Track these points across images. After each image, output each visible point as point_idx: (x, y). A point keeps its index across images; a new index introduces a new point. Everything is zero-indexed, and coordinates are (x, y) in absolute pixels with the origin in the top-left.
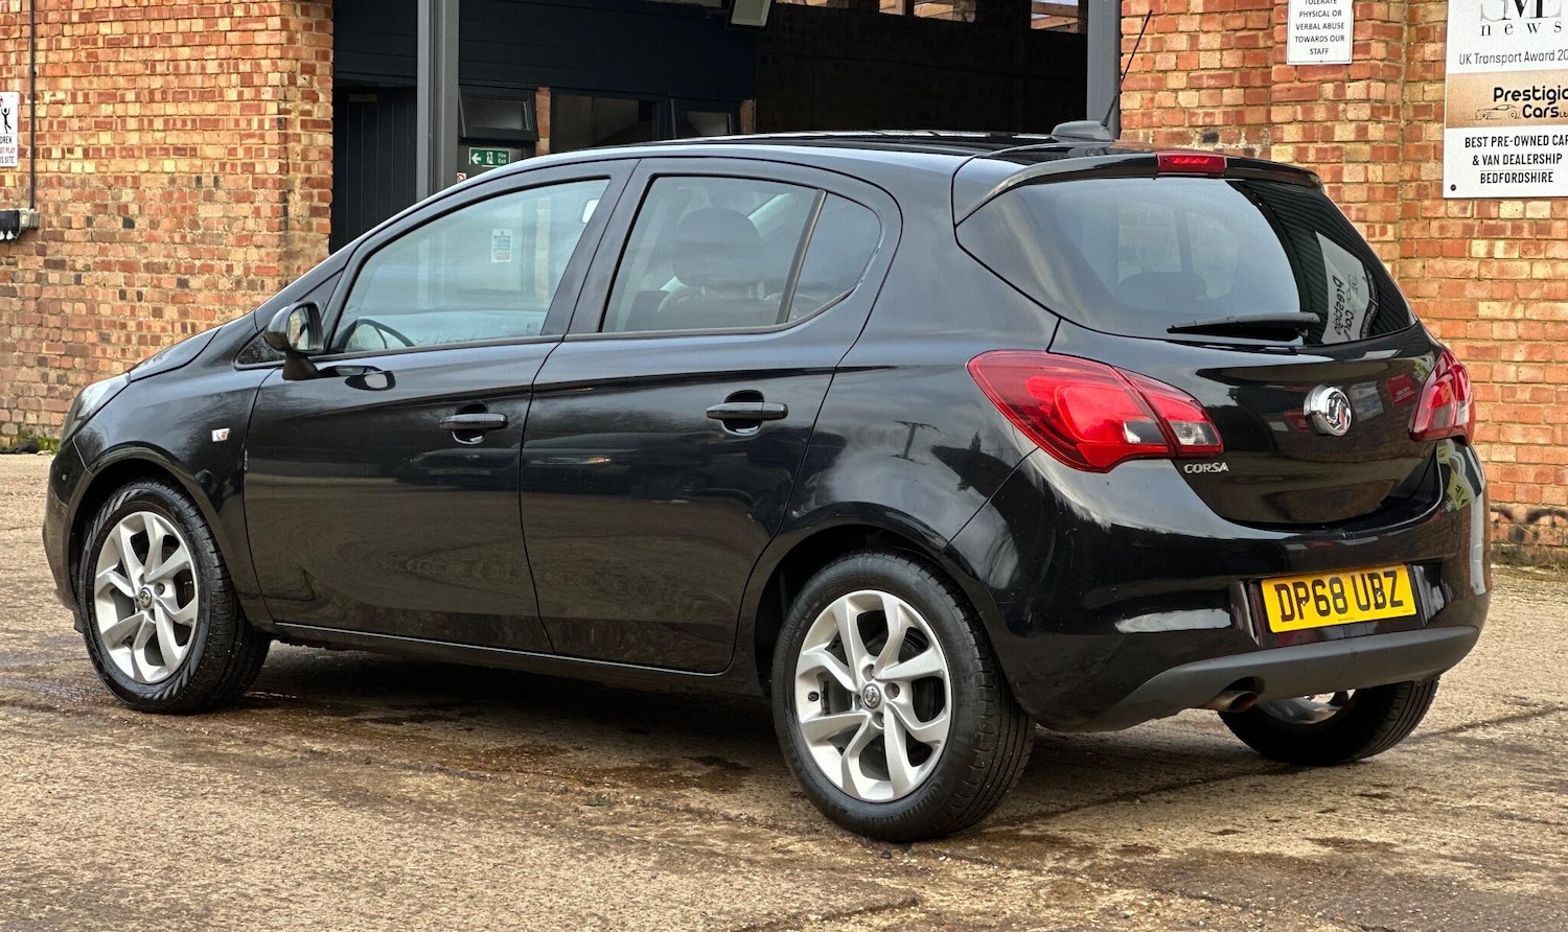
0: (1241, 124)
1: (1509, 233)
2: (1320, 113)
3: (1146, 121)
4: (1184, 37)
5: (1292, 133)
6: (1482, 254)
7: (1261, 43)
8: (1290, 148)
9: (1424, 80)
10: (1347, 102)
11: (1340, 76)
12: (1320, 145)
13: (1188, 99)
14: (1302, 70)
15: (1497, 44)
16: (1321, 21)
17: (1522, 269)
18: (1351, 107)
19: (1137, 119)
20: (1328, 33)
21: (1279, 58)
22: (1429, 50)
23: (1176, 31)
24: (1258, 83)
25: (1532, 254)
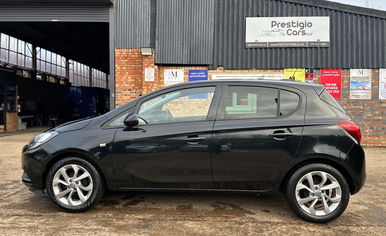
0: (134, 89)
1: (173, 103)
2: (150, 87)
3: (120, 88)
4: (125, 77)
5: (146, 90)
6: (169, 105)
7: (137, 78)
8: (145, 92)
9: (161, 84)
10: (154, 86)
11: (153, 83)
12: (150, 91)
13: (126, 85)
14: (147, 82)
15: (171, 80)
16: (150, 76)
17: (175, 107)
18: (154, 87)
19: (118, 87)
20: (151, 77)
21: (143, 80)
22: (162, 80)
23: (124, 76)
24: (137, 83)
25: (176, 105)
